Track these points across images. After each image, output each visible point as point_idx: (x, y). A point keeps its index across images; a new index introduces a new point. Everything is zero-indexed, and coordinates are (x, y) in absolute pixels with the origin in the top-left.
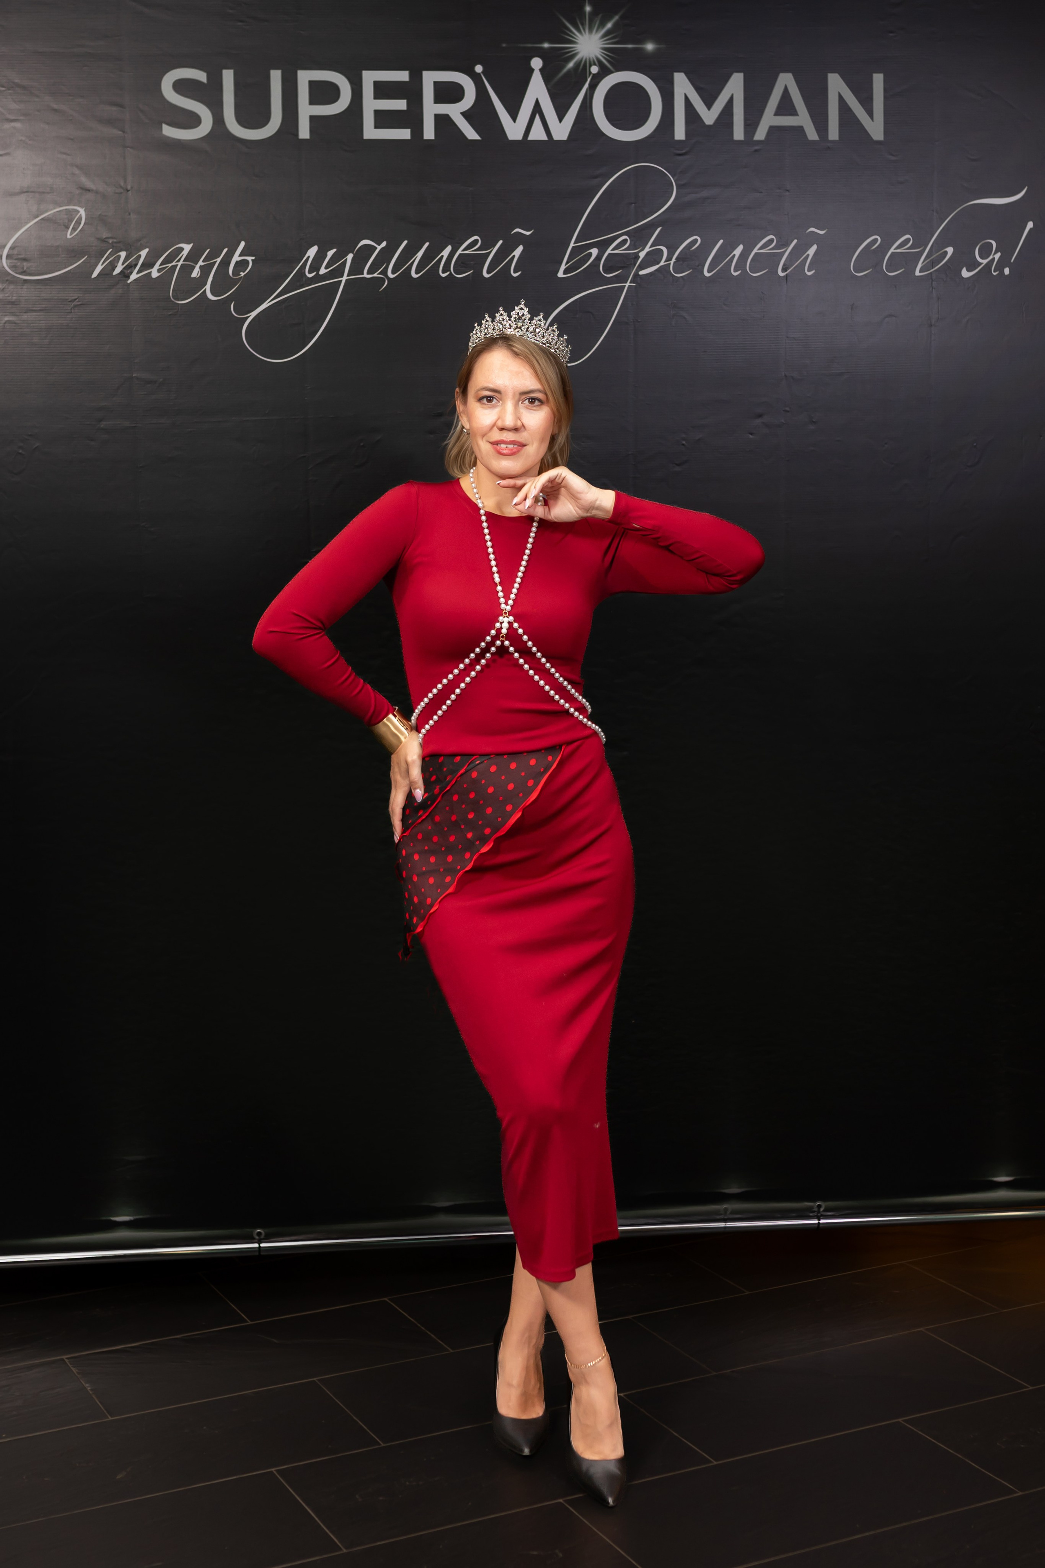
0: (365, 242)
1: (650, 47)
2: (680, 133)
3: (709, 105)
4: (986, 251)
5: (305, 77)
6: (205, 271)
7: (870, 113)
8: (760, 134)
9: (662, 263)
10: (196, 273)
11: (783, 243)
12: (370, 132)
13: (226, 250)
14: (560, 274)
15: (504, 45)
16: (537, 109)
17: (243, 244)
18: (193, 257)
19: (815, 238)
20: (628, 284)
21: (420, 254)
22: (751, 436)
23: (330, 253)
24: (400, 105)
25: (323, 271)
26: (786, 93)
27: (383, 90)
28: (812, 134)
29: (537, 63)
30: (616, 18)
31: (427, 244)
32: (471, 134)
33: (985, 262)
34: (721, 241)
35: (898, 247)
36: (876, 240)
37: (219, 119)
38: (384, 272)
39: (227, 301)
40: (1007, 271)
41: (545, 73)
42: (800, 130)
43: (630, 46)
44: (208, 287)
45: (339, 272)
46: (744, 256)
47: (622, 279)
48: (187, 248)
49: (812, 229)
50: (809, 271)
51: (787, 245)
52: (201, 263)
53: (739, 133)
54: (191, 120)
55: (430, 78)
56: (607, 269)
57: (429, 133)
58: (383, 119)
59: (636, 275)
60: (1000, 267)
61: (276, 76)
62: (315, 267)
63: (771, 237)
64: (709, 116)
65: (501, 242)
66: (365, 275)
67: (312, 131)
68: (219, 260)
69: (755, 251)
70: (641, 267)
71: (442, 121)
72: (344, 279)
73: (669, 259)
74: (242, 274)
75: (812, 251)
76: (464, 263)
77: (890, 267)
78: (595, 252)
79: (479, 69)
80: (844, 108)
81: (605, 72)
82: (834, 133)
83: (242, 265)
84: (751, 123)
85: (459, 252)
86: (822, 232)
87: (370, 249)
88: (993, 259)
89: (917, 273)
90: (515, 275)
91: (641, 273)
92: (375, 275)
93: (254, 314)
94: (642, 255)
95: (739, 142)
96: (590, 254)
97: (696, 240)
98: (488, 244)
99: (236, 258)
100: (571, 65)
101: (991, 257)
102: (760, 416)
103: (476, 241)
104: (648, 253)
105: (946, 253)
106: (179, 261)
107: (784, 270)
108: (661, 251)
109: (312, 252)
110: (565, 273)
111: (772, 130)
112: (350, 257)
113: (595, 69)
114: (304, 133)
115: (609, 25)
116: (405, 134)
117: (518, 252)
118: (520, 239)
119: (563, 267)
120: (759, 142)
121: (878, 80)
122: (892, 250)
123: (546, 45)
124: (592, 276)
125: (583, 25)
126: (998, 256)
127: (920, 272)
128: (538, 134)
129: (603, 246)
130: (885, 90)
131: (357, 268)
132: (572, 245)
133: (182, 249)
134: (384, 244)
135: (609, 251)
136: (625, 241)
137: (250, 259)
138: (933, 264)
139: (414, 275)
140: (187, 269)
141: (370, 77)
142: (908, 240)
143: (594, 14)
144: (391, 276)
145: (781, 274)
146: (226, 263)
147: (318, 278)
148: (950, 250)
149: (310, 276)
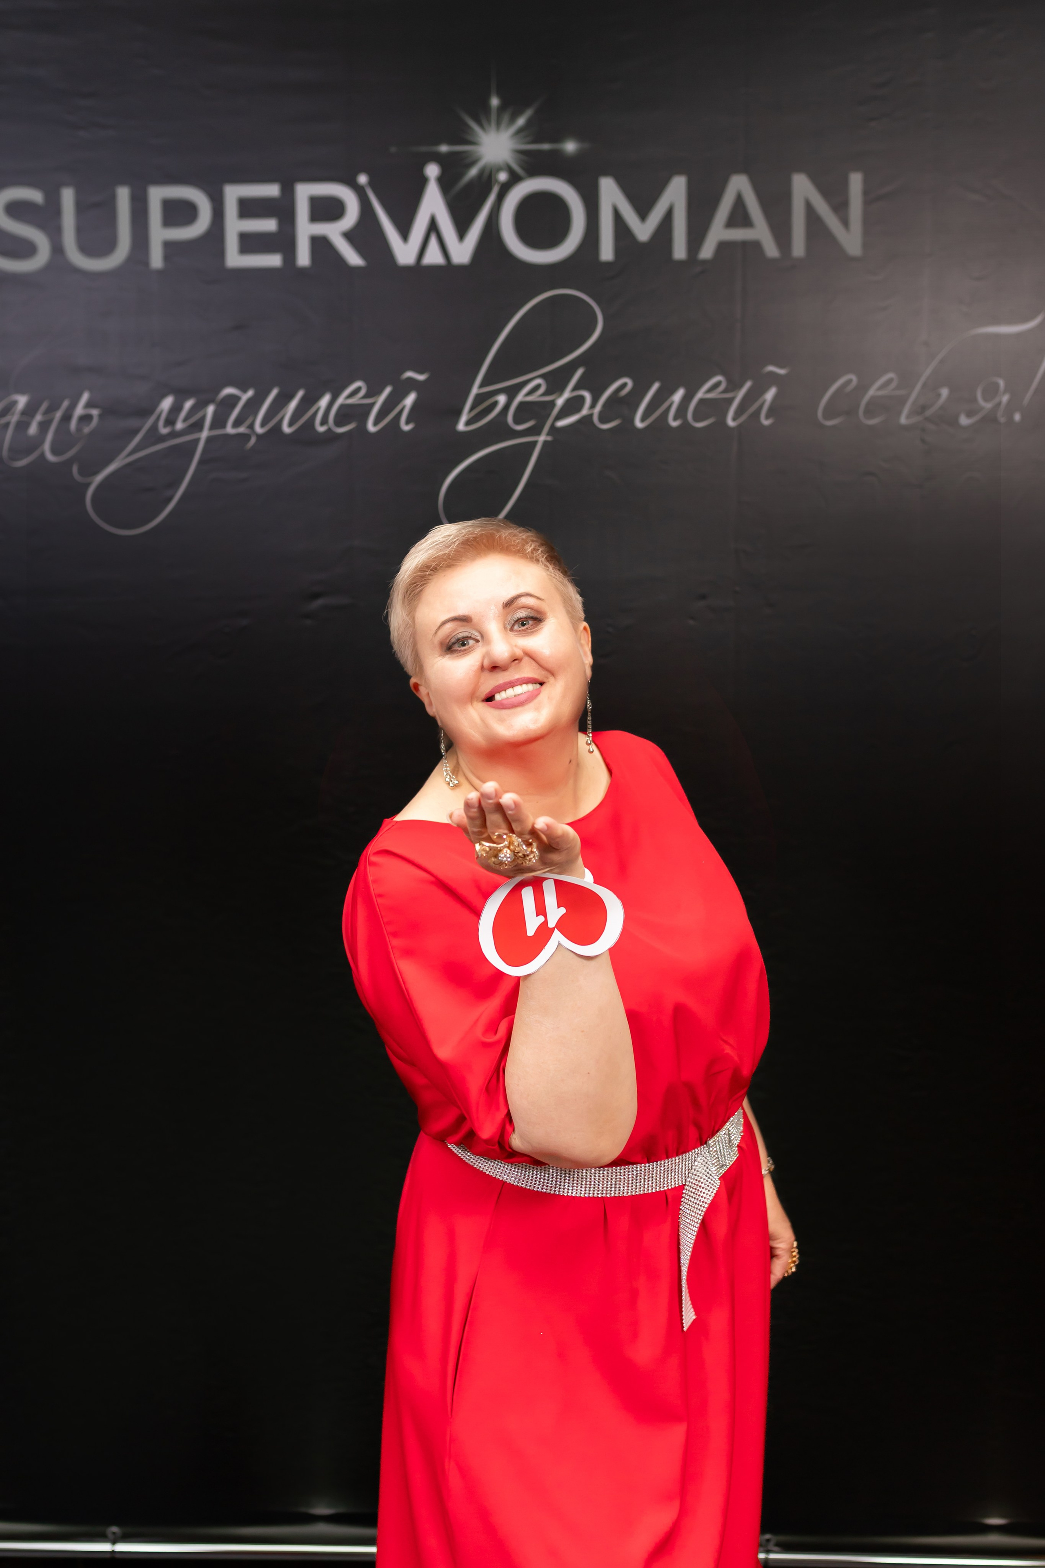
0: (229, 391)
1: (570, 147)
2: (607, 252)
3: (643, 215)
4: (991, 392)
5: (157, 195)
6: (44, 426)
7: (845, 222)
8: (707, 252)
9: (585, 411)
10: (33, 430)
11: (733, 385)
12: (234, 259)
13: (66, 403)
14: (461, 426)
15: (393, 150)
16: (433, 227)
17: (85, 397)
18: (29, 412)
19: (774, 379)
20: (542, 438)
21: (293, 404)
22: (691, 622)
23: (188, 404)
24: (269, 225)
25: (179, 425)
26: (739, 203)
27: (248, 208)
28: (771, 250)
29: (432, 171)
30: (529, 113)
31: (300, 394)
32: (353, 258)
33: (988, 406)
34: (656, 386)
35: (880, 389)
36: (850, 381)
37: (57, 249)
38: (251, 426)
39: (68, 463)
40: (1017, 417)
41: (445, 184)
42: (756, 246)
43: (546, 147)
44: (47, 447)
45: (198, 426)
46: (687, 399)
47: (535, 431)
48: (22, 401)
49: (771, 368)
50: (767, 417)
51: (741, 386)
52: (39, 417)
53: (680, 251)
54: (26, 249)
55: (304, 192)
56: (518, 420)
57: (303, 258)
58: (249, 243)
59: (553, 426)
60: (1010, 410)
61: (123, 195)
62: (170, 421)
63: (719, 378)
64: (643, 231)
65: (388, 390)
66: (230, 430)
67: (167, 258)
68: (58, 415)
69: (700, 395)
70: (559, 417)
71: (320, 244)
72: (205, 434)
73: (593, 406)
74: (87, 430)
75: (770, 395)
76: (345, 414)
77: (870, 412)
78: (502, 399)
79: (363, 179)
80: (812, 216)
81: (515, 179)
82: (799, 248)
83: (85, 419)
84: (696, 237)
85: (340, 400)
86: (782, 372)
87: (234, 400)
88: (999, 404)
89: (903, 420)
90: (406, 428)
91: (561, 423)
92: (242, 430)
93: (99, 478)
94: (560, 402)
95: (681, 263)
96: (495, 403)
97: (625, 385)
98: (373, 392)
99: (79, 410)
100: (473, 172)
101: (996, 400)
102: (703, 597)
103: (358, 390)
104: (568, 401)
105: (939, 395)
106: (13, 414)
107: (734, 419)
108: (582, 399)
109: (167, 403)
110: (468, 423)
111: (723, 247)
112: (211, 409)
113: (503, 177)
114: (157, 260)
115: (521, 121)
116: (274, 260)
117: (410, 400)
118: (412, 385)
119: (464, 418)
120: (704, 262)
121: (856, 181)
122: (871, 392)
123: (444, 148)
124: (499, 430)
125: (489, 121)
126: (1005, 398)
127: (908, 417)
128: (433, 256)
129: (512, 392)
130: (866, 193)
131: (219, 421)
132: (475, 390)
133: (15, 403)
134: (250, 393)
135: (520, 398)
136: (538, 387)
137: (95, 412)
138: (924, 408)
139: (286, 429)
140: (23, 426)
141: (233, 193)
142: (890, 381)
143: (502, 109)
144: (259, 429)
145: (731, 423)
146: (67, 417)
147: (174, 435)
148: (945, 392)
149: (164, 431)
